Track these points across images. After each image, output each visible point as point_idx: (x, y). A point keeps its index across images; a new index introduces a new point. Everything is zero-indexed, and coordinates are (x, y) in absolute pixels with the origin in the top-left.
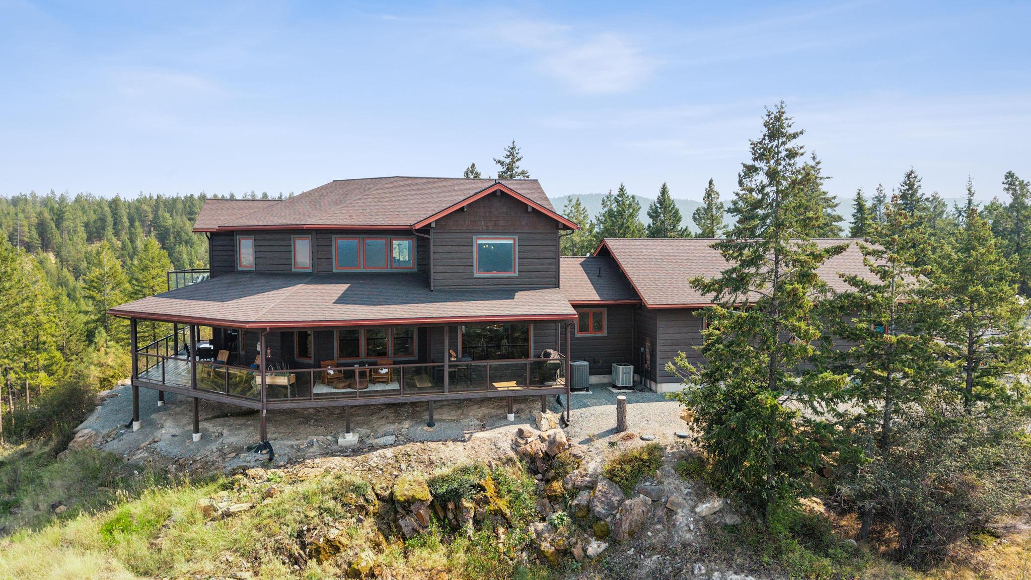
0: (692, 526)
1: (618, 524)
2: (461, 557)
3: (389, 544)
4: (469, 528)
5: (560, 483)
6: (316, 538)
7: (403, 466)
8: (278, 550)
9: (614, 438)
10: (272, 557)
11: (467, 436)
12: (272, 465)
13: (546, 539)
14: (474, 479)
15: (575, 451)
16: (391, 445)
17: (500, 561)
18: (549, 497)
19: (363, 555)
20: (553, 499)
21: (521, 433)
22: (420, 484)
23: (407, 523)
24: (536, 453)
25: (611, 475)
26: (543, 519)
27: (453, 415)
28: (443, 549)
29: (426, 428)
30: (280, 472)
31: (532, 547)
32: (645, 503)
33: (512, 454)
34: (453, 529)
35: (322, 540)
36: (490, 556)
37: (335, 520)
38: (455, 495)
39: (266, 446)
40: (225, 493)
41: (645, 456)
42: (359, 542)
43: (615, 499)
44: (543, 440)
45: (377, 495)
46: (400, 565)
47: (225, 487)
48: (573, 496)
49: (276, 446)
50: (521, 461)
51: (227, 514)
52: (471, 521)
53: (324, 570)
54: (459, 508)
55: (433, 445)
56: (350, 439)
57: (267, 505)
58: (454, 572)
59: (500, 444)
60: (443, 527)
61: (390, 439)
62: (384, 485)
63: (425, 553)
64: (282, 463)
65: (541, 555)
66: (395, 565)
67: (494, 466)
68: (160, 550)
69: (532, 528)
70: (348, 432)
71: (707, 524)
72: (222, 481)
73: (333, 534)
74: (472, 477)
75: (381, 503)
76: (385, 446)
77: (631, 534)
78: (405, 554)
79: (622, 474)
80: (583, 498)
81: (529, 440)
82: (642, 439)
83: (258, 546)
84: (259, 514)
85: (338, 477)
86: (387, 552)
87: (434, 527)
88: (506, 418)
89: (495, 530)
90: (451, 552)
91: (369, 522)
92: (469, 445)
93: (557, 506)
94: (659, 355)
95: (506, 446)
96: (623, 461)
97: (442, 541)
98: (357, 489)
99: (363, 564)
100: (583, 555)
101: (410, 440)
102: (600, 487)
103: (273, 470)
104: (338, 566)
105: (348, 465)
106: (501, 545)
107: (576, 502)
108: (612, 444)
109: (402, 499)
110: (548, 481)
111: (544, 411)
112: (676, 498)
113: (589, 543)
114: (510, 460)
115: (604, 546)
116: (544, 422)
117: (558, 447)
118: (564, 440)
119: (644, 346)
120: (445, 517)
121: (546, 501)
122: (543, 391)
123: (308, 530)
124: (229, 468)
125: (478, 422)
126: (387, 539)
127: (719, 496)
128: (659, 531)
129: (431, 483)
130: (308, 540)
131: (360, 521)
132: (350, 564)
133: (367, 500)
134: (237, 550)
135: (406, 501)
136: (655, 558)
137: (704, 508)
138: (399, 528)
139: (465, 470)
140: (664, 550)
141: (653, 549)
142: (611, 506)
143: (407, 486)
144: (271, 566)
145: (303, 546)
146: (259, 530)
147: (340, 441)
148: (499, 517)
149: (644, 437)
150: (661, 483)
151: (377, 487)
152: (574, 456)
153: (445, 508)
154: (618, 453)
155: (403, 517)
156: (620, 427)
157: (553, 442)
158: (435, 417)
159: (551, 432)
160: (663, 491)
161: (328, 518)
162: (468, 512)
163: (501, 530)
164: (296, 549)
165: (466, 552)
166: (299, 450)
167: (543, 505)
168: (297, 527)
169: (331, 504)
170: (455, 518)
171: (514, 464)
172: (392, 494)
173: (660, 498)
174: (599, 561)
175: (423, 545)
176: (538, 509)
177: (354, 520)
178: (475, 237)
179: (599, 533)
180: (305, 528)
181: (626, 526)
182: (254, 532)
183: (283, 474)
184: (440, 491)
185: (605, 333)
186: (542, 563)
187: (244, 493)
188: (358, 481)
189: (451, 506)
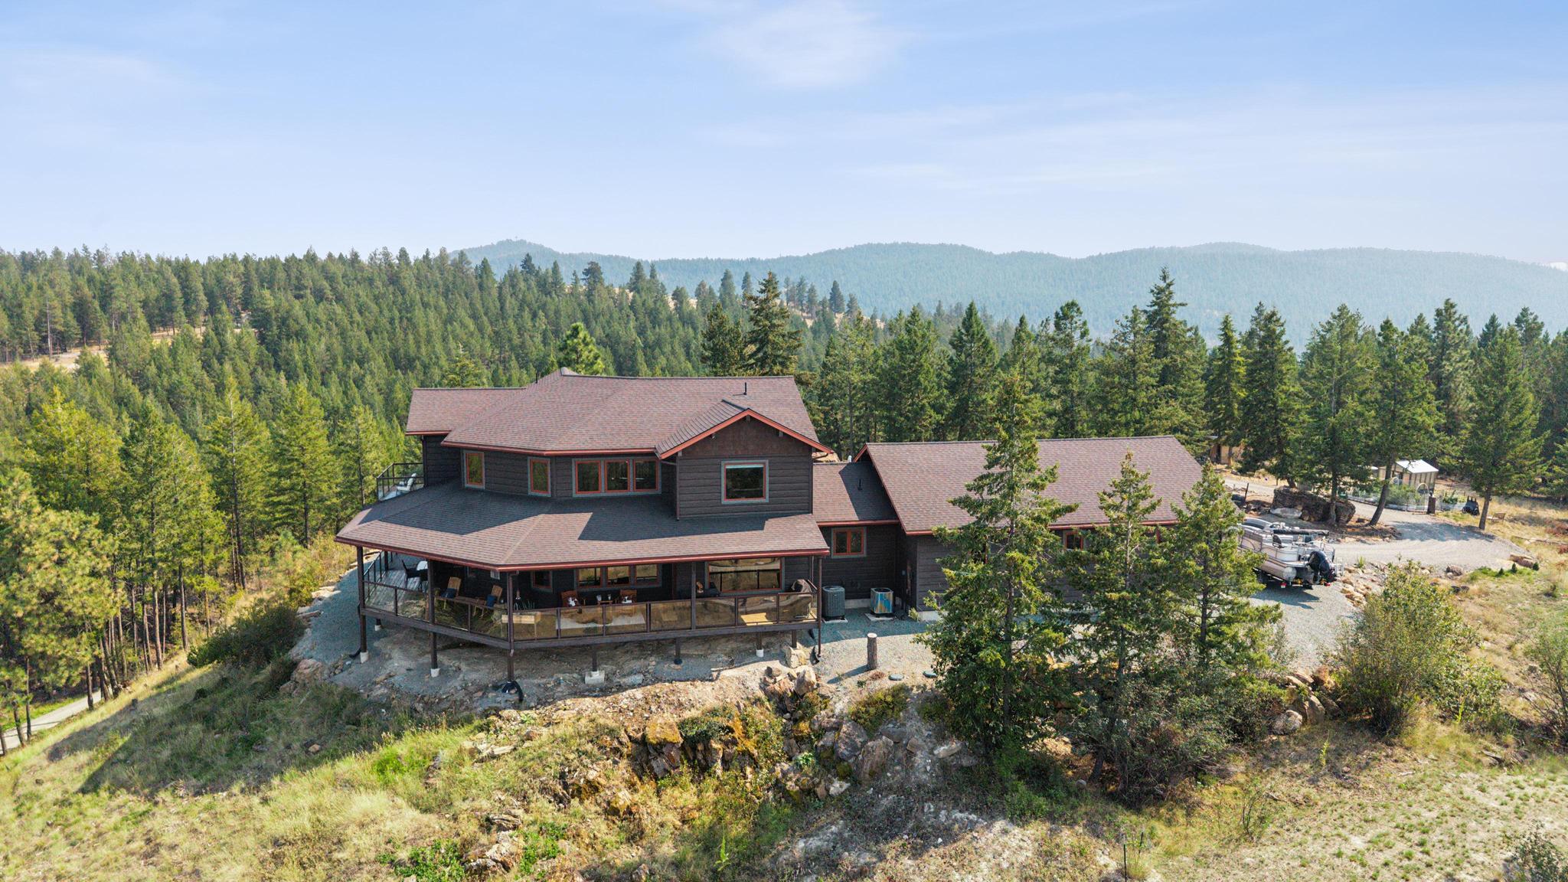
0: (928, 768)
1: (859, 766)
2: (710, 796)
3: (643, 783)
4: (718, 768)
5: (807, 724)
6: (576, 778)
7: (653, 708)
8: (544, 790)
9: (862, 677)
10: (539, 796)
11: (715, 674)
12: (523, 705)
13: (791, 779)
14: (723, 721)
15: (823, 691)
16: (640, 685)
17: (747, 800)
18: (796, 738)
19: (620, 795)
20: (800, 740)
21: (769, 672)
22: (671, 727)
23: (659, 764)
24: (785, 693)
25: (856, 717)
26: (790, 759)
27: (699, 650)
28: (693, 788)
29: (673, 665)
30: (532, 713)
31: (778, 786)
32: (887, 745)
33: (760, 694)
34: (702, 769)
35: (582, 780)
36: (739, 794)
37: (592, 762)
38: (705, 737)
39: (514, 685)
40: (482, 735)
41: (889, 699)
42: (616, 782)
43: (859, 741)
44: (791, 678)
45: (630, 737)
46: (654, 803)
47: (481, 729)
48: (819, 737)
49: (523, 683)
50: (769, 700)
51: (493, 757)
52: (719, 761)
53: (586, 808)
54: (708, 749)
55: (681, 685)
56: (597, 677)
57: (528, 748)
58: (704, 810)
59: (748, 684)
60: (693, 767)
61: (639, 678)
62: (636, 727)
63: (677, 793)
64: (533, 704)
65: (786, 794)
66: (649, 803)
67: (742, 706)
68: (436, 791)
69: (778, 769)
70: (594, 670)
71: (944, 765)
72: (477, 722)
73: (592, 775)
74: (720, 719)
75: (634, 746)
76: (633, 687)
77: (872, 774)
78: (658, 793)
79: (865, 716)
80: (828, 738)
81: (778, 679)
82: (891, 679)
83: (526, 786)
84: (522, 756)
85: (592, 721)
86: (641, 792)
87: (684, 768)
88: (755, 653)
89: (743, 770)
90: (701, 791)
91: (624, 763)
92: (717, 684)
93: (803, 746)
94: (919, 582)
95: (754, 685)
96: (868, 704)
97: (692, 781)
98: (611, 732)
99: (621, 803)
100: (825, 793)
101: (658, 680)
102: (844, 728)
103: (526, 712)
104: (599, 805)
105: (599, 706)
106: (748, 785)
107: (821, 743)
108: (861, 684)
109: (654, 742)
110: (796, 721)
111: (794, 646)
112: (917, 740)
113: (831, 782)
114: (757, 701)
115: (846, 785)
116: (794, 660)
117: (807, 687)
118: (813, 679)
119: (906, 570)
120: (695, 758)
121: (793, 741)
122: (794, 626)
123: (569, 772)
124: (480, 709)
125: (726, 658)
126: (640, 779)
127: (958, 738)
128: (898, 772)
129: (682, 725)
130: (569, 782)
131: (615, 762)
132: (609, 803)
133: (621, 743)
134: (507, 790)
135: (659, 744)
136: (890, 797)
137: (942, 750)
138: (651, 769)
139: (714, 712)
140: (901, 790)
141: (890, 789)
142: (854, 748)
143: (658, 729)
144: (539, 804)
145: (566, 786)
146: (525, 771)
147: (587, 679)
148: (747, 757)
149: (893, 676)
150: (904, 725)
151: (630, 729)
152: (822, 696)
153: (694, 749)
154: (865, 694)
155: (655, 758)
156: (871, 665)
157: (801, 681)
158: (682, 652)
159: (800, 670)
160: (904, 733)
161: (586, 761)
162: (717, 753)
163: (749, 770)
164: (559, 788)
165: (715, 792)
166: (546, 689)
167: (790, 745)
168: (559, 768)
169: (589, 747)
170: (705, 758)
171: (762, 704)
172: (644, 736)
173: (901, 740)
174: (840, 800)
175: (675, 785)
176: (786, 749)
177: (610, 761)
178: (723, 463)
179: (841, 773)
180: (566, 770)
181: (867, 767)
182: (520, 774)
183: (535, 716)
184: (690, 734)
185: (864, 554)
186: (787, 802)
187: (501, 736)
188: (611, 724)
189: (700, 747)
